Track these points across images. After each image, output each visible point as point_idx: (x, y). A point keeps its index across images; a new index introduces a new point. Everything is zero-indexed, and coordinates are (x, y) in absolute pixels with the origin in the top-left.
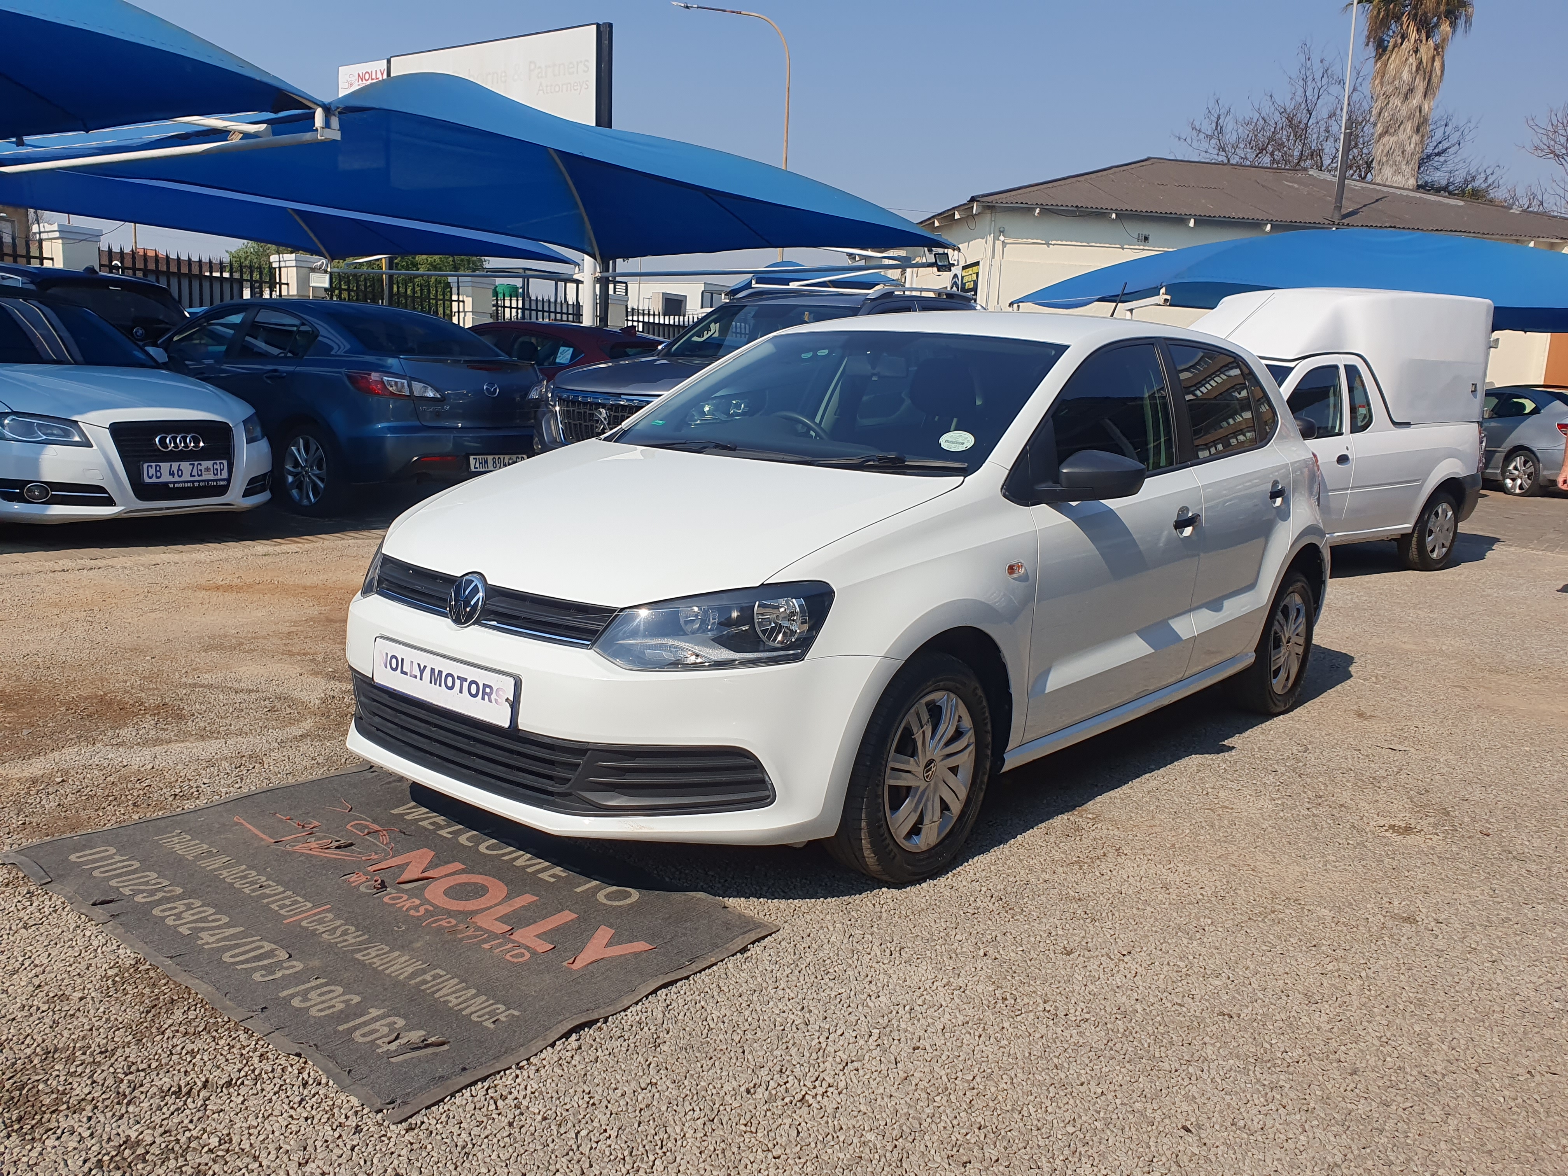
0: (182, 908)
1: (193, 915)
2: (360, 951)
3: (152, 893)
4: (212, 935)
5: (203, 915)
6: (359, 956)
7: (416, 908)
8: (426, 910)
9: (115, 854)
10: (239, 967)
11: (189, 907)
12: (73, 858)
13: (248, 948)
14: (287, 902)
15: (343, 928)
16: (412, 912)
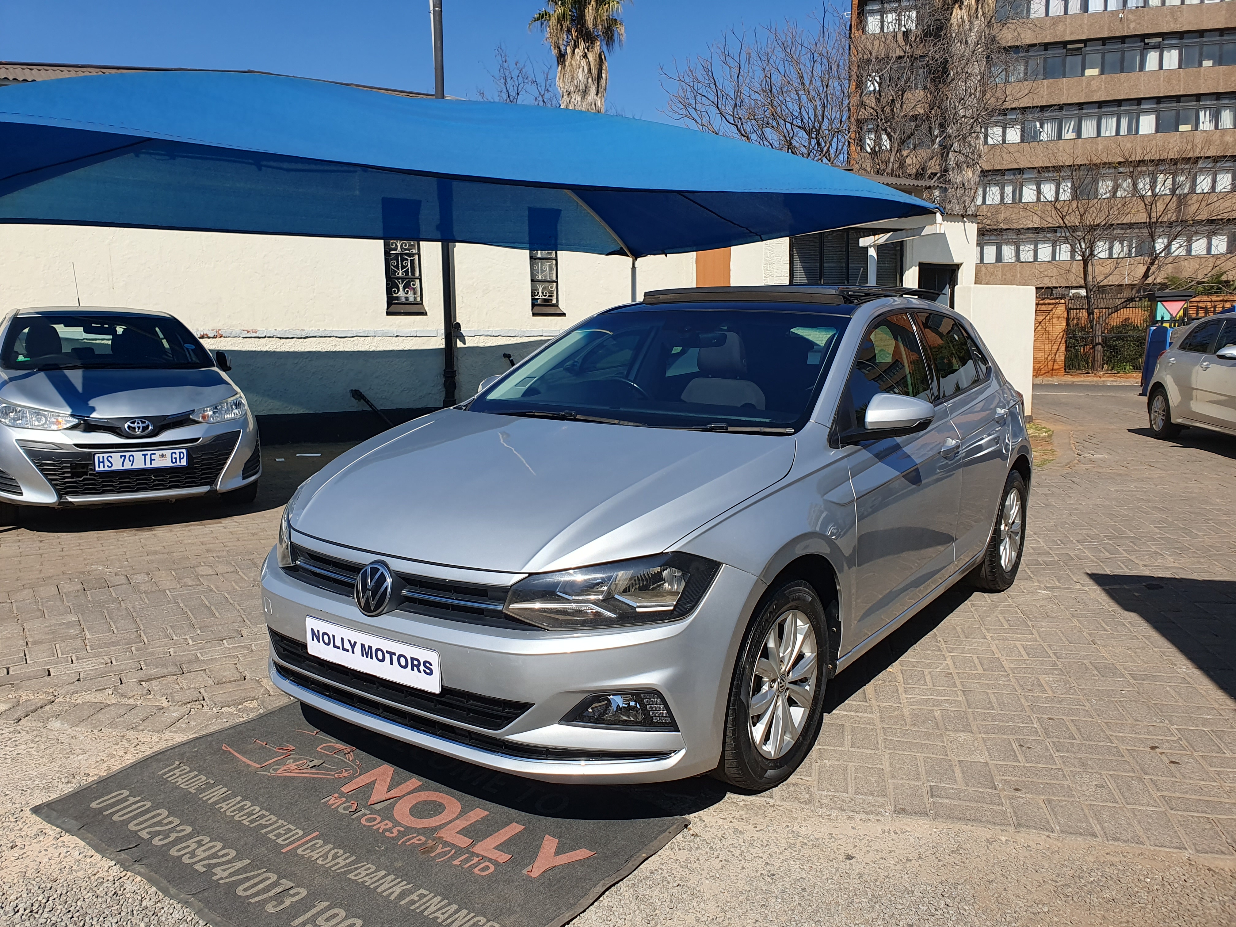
0: (194, 846)
1: (204, 851)
2: (351, 871)
3: (166, 834)
4: (224, 870)
5: (213, 850)
6: (351, 876)
7: (390, 830)
8: (398, 831)
9: (128, 796)
10: (253, 901)
11: (200, 844)
12: (94, 805)
13: (256, 880)
14: (281, 831)
15: (333, 852)
16: (387, 834)
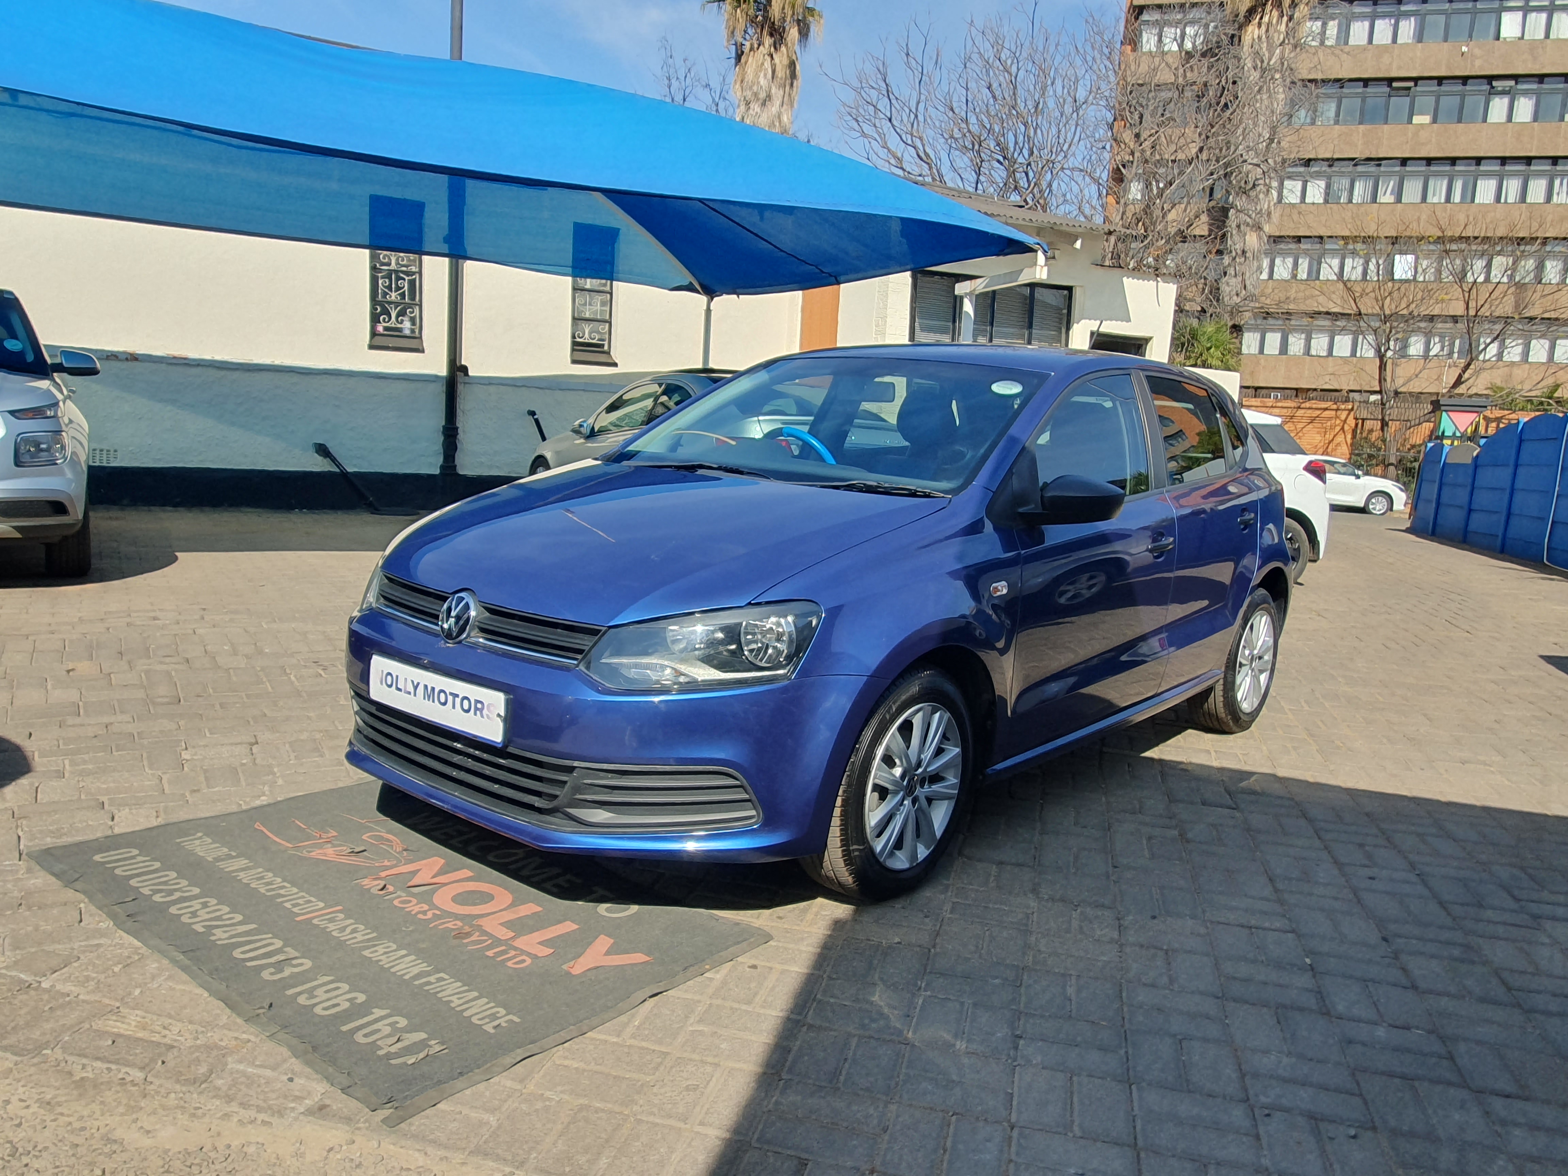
0: (198, 907)
1: (208, 913)
2: (368, 948)
3: (170, 893)
4: (225, 932)
5: (218, 914)
6: (366, 954)
7: (424, 913)
8: (433, 914)
9: (138, 855)
10: (249, 964)
11: (205, 905)
12: (97, 858)
13: (259, 944)
14: (300, 901)
15: (352, 926)
16: (420, 916)
